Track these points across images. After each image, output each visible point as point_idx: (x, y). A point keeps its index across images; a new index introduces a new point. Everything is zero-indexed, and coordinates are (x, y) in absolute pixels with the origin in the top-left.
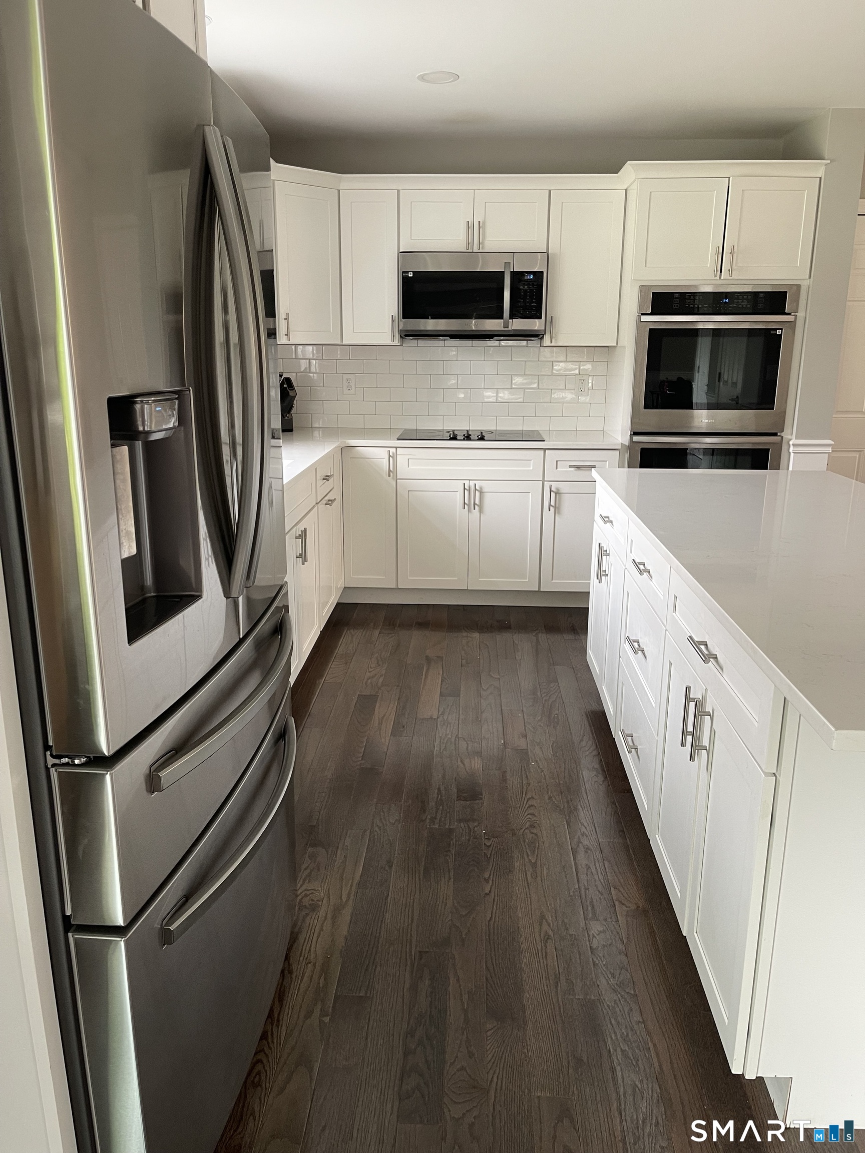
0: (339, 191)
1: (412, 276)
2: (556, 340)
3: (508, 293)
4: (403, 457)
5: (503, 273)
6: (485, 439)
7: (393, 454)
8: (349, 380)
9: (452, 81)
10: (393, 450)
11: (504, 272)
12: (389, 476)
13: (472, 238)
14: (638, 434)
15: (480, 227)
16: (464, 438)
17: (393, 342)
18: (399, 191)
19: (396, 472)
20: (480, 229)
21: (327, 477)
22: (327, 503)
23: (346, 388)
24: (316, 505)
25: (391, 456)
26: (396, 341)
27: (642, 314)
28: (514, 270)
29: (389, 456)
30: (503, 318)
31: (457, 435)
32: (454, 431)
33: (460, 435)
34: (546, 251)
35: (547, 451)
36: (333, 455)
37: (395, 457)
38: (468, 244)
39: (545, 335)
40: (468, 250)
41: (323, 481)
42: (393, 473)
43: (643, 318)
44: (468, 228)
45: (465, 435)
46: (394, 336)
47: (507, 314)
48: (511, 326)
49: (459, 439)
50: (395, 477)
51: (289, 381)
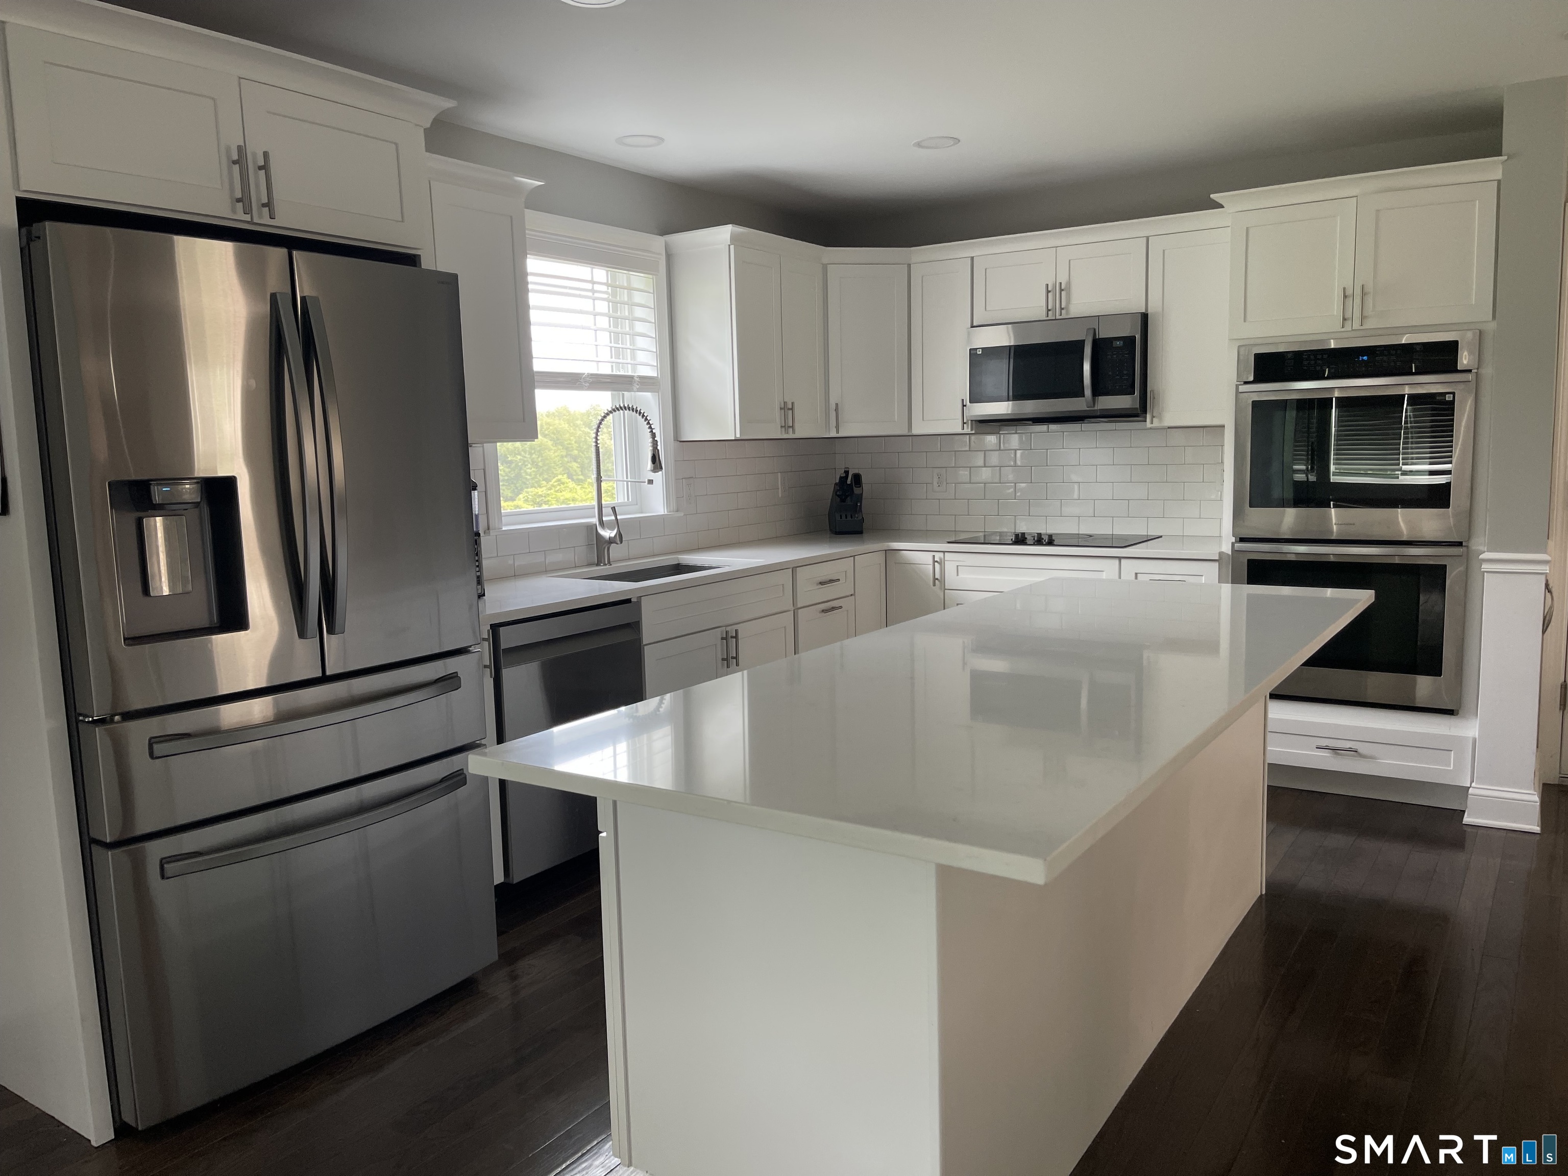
0: (909, 266)
1: (980, 353)
2: (1161, 419)
3: (1087, 364)
4: (952, 562)
5: (1084, 341)
6: (1055, 543)
7: (941, 559)
8: (940, 475)
9: (953, 145)
10: (938, 557)
12: (934, 585)
13: (1053, 303)
14: (1242, 540)
15: (1061, 290)
16: (1034, 543)
17: (963, 429)
18: (972, 258)
19: (942, 580)
20: (1062, 292)
21: (831, 581)
22: (826, 610)
23: (935, 484)
24: (793, 609)
25: (937, 562)
26: (968, 428)
27: (1242, 383)
28: (1097, 337)
29: (935, 561)
30: (1084, 397)
31: (1026, 538)
32: (1023, 534)
33: (1030, 539)
34: (1144, 311)
35: (1123, 561)
36: (852, 558)
37: (941, 563)
38: (1048, 310)
39: (1146, 414)
40: (1047, 318)
41: (817, 584)
42: (939, 581)
43: (1243, 388)
44: (1048, 292)
45: (1036, 539)
46: (964, 423)
47: (1088, 392)
48: (1093, 406)
49: (1028, 543)
50: (943, 587)
51: (857, 478)
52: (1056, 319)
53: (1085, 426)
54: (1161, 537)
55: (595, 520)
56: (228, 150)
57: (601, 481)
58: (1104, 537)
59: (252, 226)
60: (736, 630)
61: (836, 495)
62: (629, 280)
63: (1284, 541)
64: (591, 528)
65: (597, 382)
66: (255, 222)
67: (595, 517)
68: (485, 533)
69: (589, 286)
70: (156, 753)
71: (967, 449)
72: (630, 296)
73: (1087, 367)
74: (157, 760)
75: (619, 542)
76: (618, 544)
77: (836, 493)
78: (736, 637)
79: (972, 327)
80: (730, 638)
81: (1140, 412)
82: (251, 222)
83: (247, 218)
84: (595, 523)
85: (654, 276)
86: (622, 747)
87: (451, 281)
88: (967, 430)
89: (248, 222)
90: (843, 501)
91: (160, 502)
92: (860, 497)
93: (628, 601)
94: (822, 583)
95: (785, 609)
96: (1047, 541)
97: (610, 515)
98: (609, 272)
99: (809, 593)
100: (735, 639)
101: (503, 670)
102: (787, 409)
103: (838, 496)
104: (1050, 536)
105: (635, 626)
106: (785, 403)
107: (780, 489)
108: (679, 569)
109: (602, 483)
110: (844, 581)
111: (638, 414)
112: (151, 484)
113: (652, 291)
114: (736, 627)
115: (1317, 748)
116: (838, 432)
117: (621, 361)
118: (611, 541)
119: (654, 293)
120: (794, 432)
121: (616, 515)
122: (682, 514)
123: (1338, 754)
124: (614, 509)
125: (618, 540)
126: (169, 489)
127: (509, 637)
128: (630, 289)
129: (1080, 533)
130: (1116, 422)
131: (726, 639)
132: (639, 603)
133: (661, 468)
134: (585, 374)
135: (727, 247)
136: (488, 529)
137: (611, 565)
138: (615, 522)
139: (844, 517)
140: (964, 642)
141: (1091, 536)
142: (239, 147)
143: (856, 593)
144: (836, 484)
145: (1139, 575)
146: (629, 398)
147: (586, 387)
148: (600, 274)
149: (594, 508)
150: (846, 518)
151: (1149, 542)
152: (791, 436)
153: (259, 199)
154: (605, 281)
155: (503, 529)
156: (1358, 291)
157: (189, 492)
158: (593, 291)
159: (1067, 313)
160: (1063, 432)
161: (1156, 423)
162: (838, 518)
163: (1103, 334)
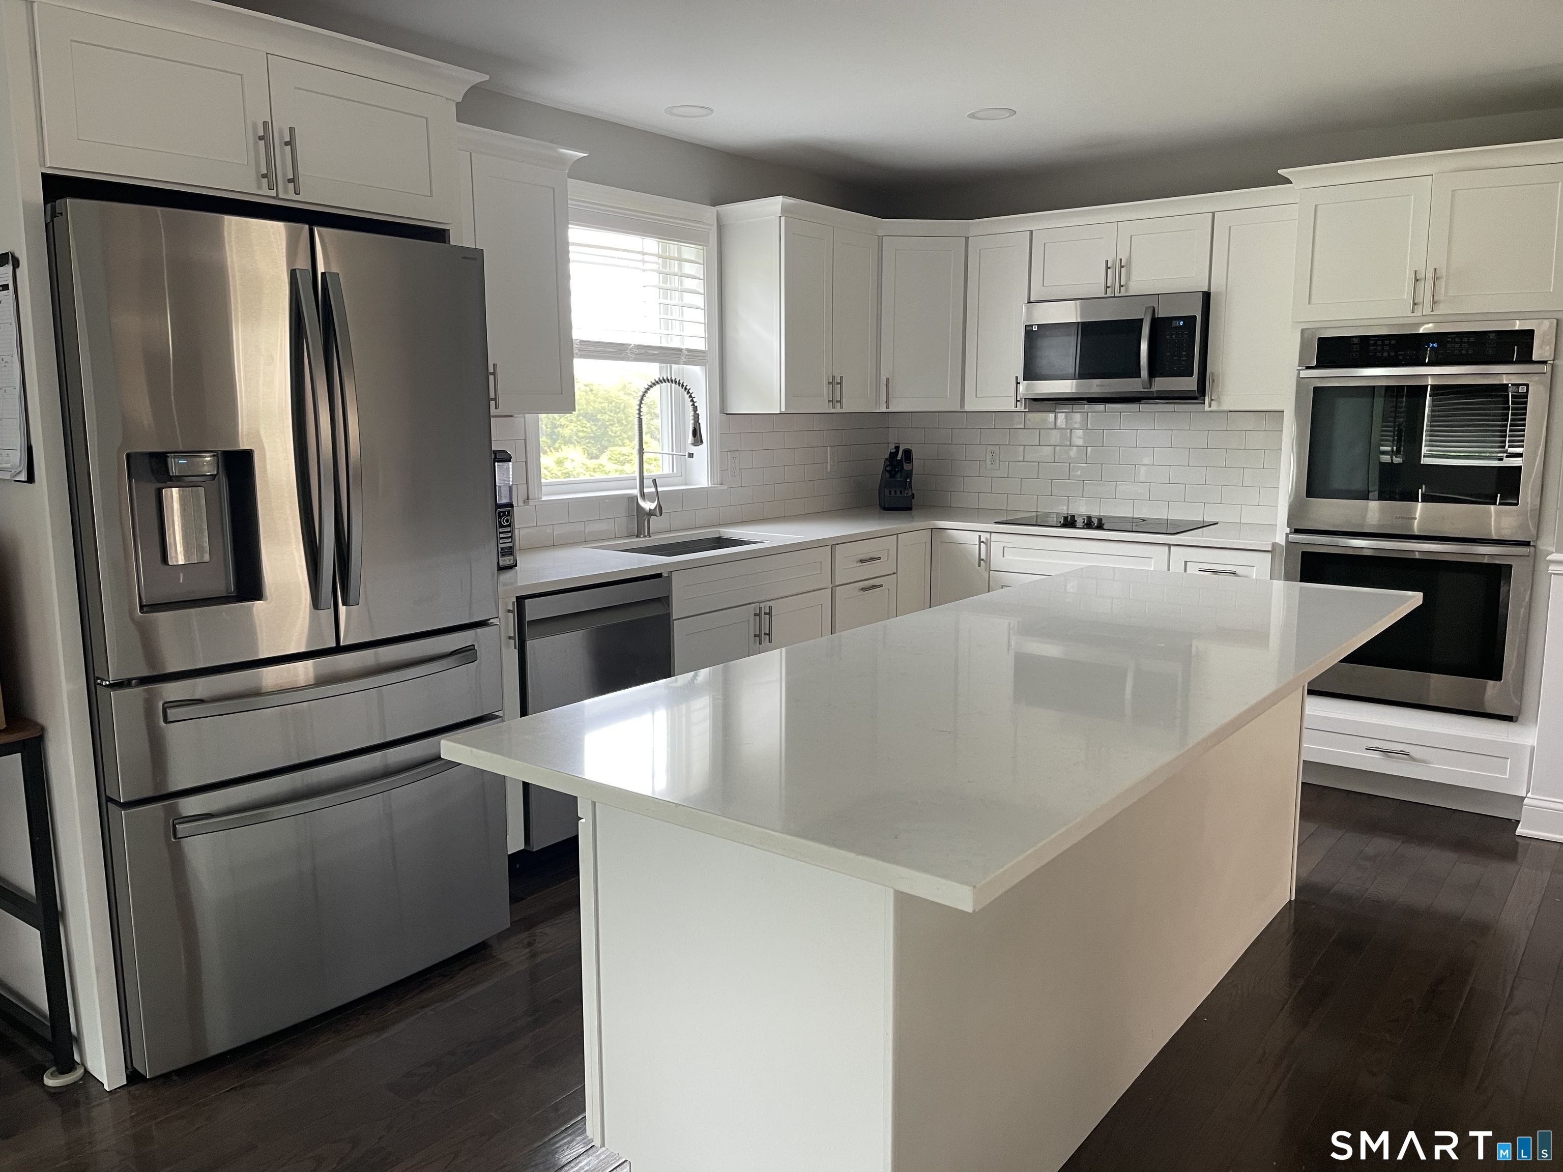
0: (967, 238)
1: (1036, 329)
2: (1219, 403)
3: (1144, 346)
4: (998, 543)
5: (1141, 320)
6: (1105, 527)
7: (987, 540)
8: (993, 453)
9: (1008, 117)
10: (984, 537)
11: (1143, 319)
12: (979, 566)
13: (1113, 279)
14: (1297, 531)
15: (1122, 267)
16: (1083, 526)
17: (1016, 407)
18: (1031, 232)
19: (988, 561)
20: (1122, 269)
21: (872, 559)
22: (865, 589)
23: (988, 462)
24: (831, 587)
25: (983, 542)
26: (1021, 406)
27: (1304, 368)
28: (1157, 317)
29: (980, 542)
30: (1140, 378)
31: (1076, 521)
32: (1073, 517)
33: (1080, 522)
34: (1206, 290)
35: (1172, 548)
36: (896, 536)
37: (987, 543)
38: (1107, 287)
39: (1205, 397)
40: (1106, 296)
41: (857, 562)
42: (984, 561)
43: (1305, 373)
44: (1108, 268)
45: (1085, 522)
46: (1017, 401)
47: (1144, 373)
48: (1149, 387)
49: (1077, 526)
50: (988, 568)
51: (908, 453)
52: (1114, 297)
53: (1143, 407)
54: (1217, 523)
55: (636, 492)
56: (255, 125)
57: (643, 453)
58: (1158, 522)
59: (277, 201)
60: (769, 607)
61: (886, 470)
62: (680, 252)
63: (1341, 533)
64: (632, 499)
65: (644, 353)
66: (280, 197)
67: (636, 488)
68: (524, 503)
69: (640, 257)
70: (170, 719)
71: (1023, 427)
72: (680, 267)
73: (1144, 347)
74: (171, 724)
75: (658, 515)
76: (657, 516)
77: (886, 467)
78: (769, 614)
79: (1028, 303)
80: (763, 615)
81: (1199, 394)
82: (277, 198)
83: (273, 193)
84: (636, 494)
85: (705, 248)
86: (662, 715)
87: (474, 257)
88: (1020, 408)
89: (274, 198)
90: (893, 476)
91: (177, 474)
92: (909, 474)
93: (659, 575)
94: (862, 561)
95: (823, 586)
96: (1096, 524)
97: (651, 487)
98: (660, 243)
99: (848, 570)
100: (768, 616)
101: (528, 642)
102: (836, 383)
103: (888, 471)
104: (1100, 520)
105: (665, 600)
106: (833, 377)
107: (829, 464)
108: (720, 542)
109: (644, 455)
110: (887, 559)
111: (680, 387)
112: (168, 456)
113: (702, 262)
114: (770, 603)
115: (1366, 749)
116: (888, 408)
117: (670, 332)
118: (651, 513)
119: (704, 264)
120: (841, 407)
121: (656, 487)
122: (726, 487)
123: (1389, 757)
124: (654, 481)
125: (658, 513)
126: (185, 462)
127: (533, 610)
128: (681, 260)
129: (1134, 516)
130: (1175, 404)
131: (759, 615)
132: (669, 578)
133: (702, 442)
134: (631, 345)
135: (778, 218)
136: (528, 499)
137: (650, 537)
138: (656, 494)
139: (893, 493)
140: (1009, 624)
141: (1144, 520)
142: (265, 123)
143: (898, 571)
144: (886, 459)
145: (1188, 563)
146: (676, 370)
147: (632, 358)
148: (651, 244)
149: (636, 479)
150: (896, 494)
151: (1204, 528)
152: (838, 410)
153: (284, 175)
154: (657, 253)
155: (544, 499)
156: (1430, 275)
157: (207, 464)
158: (643, 261)
159: (1127, 291)
160: (1121, 412)
161: (1214, 407)
162: (887, 494)
163: (1161, 314)
